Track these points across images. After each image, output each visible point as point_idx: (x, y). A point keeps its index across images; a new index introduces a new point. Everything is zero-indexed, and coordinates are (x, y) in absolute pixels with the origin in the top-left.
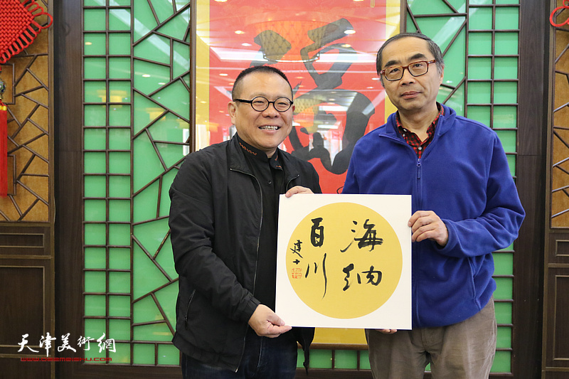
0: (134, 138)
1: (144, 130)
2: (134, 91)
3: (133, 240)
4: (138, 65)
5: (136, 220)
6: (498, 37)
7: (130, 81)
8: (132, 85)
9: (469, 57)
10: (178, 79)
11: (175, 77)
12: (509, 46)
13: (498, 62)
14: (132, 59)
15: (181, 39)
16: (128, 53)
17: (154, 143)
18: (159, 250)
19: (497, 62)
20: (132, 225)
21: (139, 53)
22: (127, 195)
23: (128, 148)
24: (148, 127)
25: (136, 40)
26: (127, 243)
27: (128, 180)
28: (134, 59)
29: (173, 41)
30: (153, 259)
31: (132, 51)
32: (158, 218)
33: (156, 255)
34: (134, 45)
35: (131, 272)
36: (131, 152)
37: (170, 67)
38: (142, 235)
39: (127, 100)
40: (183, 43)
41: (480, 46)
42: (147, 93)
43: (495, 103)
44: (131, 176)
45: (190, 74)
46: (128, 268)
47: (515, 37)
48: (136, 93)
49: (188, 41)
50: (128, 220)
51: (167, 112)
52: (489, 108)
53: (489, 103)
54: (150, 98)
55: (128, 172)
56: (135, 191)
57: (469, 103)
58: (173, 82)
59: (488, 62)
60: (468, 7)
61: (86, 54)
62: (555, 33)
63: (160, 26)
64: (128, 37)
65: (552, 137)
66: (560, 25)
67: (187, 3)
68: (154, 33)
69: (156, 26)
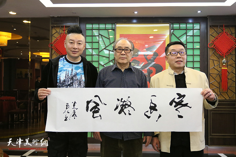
2: (99, 64)
4: (100, 57)
6: (194, 50)
7: (98, 61)
8: (99, 62)
10: (110, 61)
12: (197, 52)
13: (195, 57)
14: (99, 55)
16: (98, 54)
21: (100, 54)
25: (100, 50)
29: (110, 51)
31: (99, 54)
34: (99, 52)
37: (109, 58)
40: (112, 51)
41: (190, 52)
42: (103, 64)
43: (194, 67)
47: (199, 50)
54: (103, 66)
59: (192, 56)
60: (187, 42)
61: (87, 54)
62: (209, 49)
63: (106, 47)
64: (98, 50)
65: (209, 76)
66: (211, 47)
67: (113, 41)
68: (105, 49)
69: (105, 47)
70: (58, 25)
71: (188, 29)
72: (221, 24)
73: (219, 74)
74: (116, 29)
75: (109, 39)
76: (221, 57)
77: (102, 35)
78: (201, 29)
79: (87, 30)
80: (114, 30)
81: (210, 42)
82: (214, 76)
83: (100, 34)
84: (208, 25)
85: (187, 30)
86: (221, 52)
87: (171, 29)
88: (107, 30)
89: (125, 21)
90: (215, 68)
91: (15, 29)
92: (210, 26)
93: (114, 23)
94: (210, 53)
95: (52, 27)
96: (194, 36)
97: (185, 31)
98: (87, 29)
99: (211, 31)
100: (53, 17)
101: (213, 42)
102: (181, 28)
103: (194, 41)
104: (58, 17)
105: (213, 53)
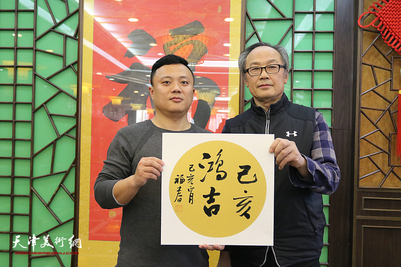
0: (34, 111)
1: (42, 106)
2: (35, 75)
3: (32, 192)
4: (40, 56)
5: (36, 175)
6: (317, 36)
7: (33, 67)
8: (34, 70)
9: (295, 52)
10: (69, 66)
11: (67, 64)
12: (326, 43)
15: (72, 35)
16: (31, 45)
17: (50, 116)
18: (52, 199)
19: (317, 56)
20: (32, 179)
21: (40, 45)
22: (28, 155)
23: (30, 119)
24: (45, 103)
25: (39, 34)
26: (27, 193)
27: (29, 144)
28: (36, 50)
29: (66, 37)
30: (48, 206)
31: (35, 44)
32: (52, 174)
33: (50, 203)
34: (37, 40)
35: (30, 215)
36: (32, 122)
37: (63, 57)
38: (39, 187)
39: (30, 82)
40: (73, 38)
42: (46, 77)
43: (315, 88)
44: (32, 141)
45: (78, 63)
46: (27, 212)
47: (331, 36)
48: (37, 77)
49: (77, 37)
50: (28, 175)
51: (60, 92)
52: (310, 92)
53: (310, 88)
54: (48, 80)
55: (30, 138)
56: (36, 151)
57: (294, 87)
58: (66, 68)
59: (309, 56)
60: (295, 13)
62: (362, 33)
63: (57, 26)
64: (32, 34)
65: (359, 115)
66: (366, 26)
67: (77, 8)
68: (52, 30)
69: (53, 25)
73: (389, 110)
75: (64, 1)
82: (374, 116)
86: (398, 42)
90: (376, 91)
94: (365, 44)
101: (374, 10)
103: (317, 10)
105: (373, 45)
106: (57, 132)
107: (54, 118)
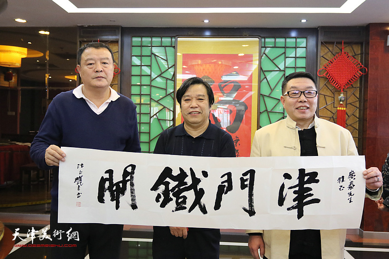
0: (150, 118)
1: (155, 115)
2: (151, 99)
4: (153, 89)
7: (150, 95)
8: (150, 97)
11: (168, 93)
14: (151, 86)
15: (171, 78)
16: (149, 84)
17: (159, 120)
21: (153, 84)
22: (147, 141)
24: (157, 113)
25: (152, 78)
27: (148, 135)
29: (167, 79)
31: (151, 83)
34: (152, 81)
36: (149, 123)
37: (166, 90)
39: (148, 102)
40: (171, 80)
42: (157, 100)
44: (149, 133)
45: (174, 92)
49: (173, 79)
50: (148, 151)
51: (164, 107)
54: (157, 102)
55: (149, 131)
56: (151, 139)
58: (167, 95)
60: (286, 67)
61: (132, 84)
62: (319, 79)
63: (162, 73)
64: (149, 77)
66: (322, 76)
67: (173, 64)
68: (160, 76)
69: (160, 73)
70: (89, 39)
71: (287, 47)
72: (339, 40)
73: (333, 117)
74: (177, 45)
75: (167, 60)
76: (337, 91)
77: (155, 55)
78: (308, 47)
79: (133, 47)
80: (174, 47)
81: (321, 67)
83: (153, 54)
84: (319, 41)
85: (287, 49)
86: (337, 83)
87: (262, 47)
88: (164, 46)
89: (192, 34)
90: (327, 107)
91: (30, 43)
92: (322, 43)
93: (175, 37)
94: (321, 84)
95: (80, 41)
96: (297, 57)
97: (283, 50)
98: (133, 45)
99: (322, 51)
100: (82, 27)
101: (325, 68)
102: (276, 46)
103: (297, 66)
104: (89, 27)
105: (325, 85)
106: (163, 129)
107: (161, 121)
